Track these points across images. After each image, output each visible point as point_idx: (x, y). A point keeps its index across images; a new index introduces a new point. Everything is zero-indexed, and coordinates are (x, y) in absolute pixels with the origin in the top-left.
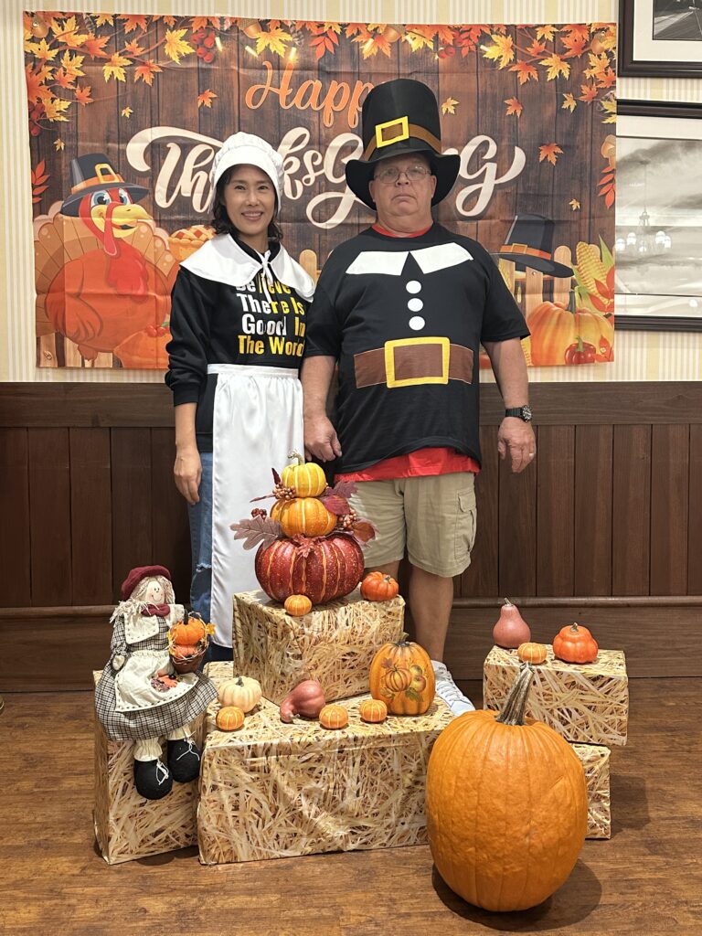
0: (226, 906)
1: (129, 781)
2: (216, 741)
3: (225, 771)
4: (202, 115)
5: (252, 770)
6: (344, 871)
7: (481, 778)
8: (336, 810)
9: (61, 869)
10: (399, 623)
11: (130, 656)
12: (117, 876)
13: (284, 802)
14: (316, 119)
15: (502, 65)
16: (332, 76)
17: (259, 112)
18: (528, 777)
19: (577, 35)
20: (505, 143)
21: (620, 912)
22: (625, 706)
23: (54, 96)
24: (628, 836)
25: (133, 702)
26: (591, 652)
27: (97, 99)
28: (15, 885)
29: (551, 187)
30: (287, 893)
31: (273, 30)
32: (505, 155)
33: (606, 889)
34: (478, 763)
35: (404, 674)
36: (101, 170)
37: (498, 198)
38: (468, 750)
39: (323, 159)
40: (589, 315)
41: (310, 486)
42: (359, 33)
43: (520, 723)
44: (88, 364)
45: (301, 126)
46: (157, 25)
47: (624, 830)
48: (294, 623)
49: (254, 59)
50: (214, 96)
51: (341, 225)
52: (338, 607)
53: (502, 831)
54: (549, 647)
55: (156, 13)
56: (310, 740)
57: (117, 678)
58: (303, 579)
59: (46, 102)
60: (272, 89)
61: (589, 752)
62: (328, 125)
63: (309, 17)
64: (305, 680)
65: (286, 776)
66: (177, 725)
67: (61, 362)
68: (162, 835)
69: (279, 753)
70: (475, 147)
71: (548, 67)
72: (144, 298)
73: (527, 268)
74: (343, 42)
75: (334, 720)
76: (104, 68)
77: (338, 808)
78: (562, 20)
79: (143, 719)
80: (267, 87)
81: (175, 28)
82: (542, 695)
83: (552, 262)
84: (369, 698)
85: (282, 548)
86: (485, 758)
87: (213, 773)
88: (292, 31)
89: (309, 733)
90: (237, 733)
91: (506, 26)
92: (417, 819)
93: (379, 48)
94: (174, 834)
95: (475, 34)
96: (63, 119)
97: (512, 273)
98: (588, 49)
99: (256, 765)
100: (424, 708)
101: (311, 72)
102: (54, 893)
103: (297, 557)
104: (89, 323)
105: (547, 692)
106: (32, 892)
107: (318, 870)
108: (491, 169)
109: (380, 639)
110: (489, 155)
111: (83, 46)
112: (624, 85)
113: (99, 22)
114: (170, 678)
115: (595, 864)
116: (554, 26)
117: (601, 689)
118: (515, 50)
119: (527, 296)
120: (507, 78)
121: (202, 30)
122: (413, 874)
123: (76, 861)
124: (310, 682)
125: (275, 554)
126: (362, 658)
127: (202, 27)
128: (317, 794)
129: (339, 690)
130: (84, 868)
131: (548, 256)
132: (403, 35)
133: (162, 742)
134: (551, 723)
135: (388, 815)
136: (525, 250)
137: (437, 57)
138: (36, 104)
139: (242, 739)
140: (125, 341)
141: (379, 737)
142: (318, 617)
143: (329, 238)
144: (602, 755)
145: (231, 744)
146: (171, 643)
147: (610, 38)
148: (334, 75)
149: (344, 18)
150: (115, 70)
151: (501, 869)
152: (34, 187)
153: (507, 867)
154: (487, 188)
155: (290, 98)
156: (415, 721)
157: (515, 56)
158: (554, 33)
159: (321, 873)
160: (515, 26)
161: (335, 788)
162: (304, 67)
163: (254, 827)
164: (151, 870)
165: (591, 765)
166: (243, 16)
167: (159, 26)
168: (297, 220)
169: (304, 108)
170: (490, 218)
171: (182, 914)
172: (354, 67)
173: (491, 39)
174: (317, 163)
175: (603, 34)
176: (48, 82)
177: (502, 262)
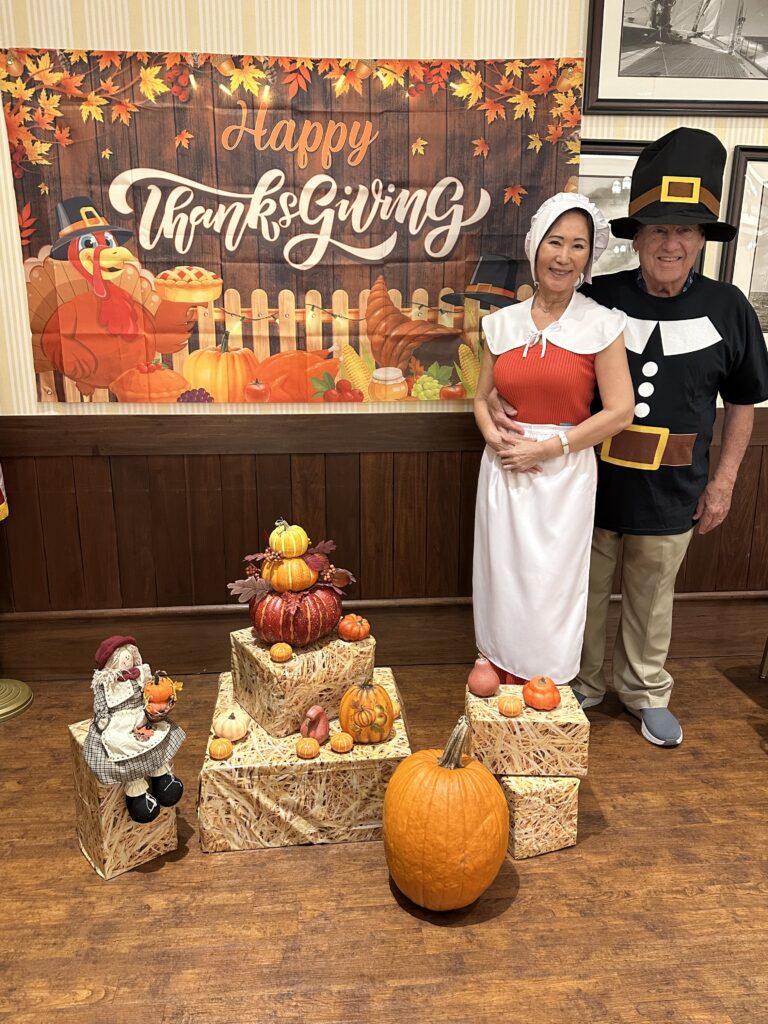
0: (212, 902)
5: (239, 786)
8: (306, 816)
10: (370, 658)
14: (290, 160)
15: (471, 104)
16: (306, 116)
17: (235, 154)
20: (471, 185)
23: (34, 138)
25: (122, 753)
27: (77, 141)
28: (47, 884)
29: (515, 228)
31: (246, 67)
32: (471, 198)
35: (369, 712)
36: (86, 213)
37: (464, 240)
39: (298, 201)
42: (331, 69)
44: (86, 399)
45: (276, 168)
46: (131, 62)
49: (228, 98)
50: (191, 137)
51: (316, 266)
55: (130, 49)
57: (103, 736)
59: (27, 144)
60: (246, 129)
62: (302, 167)
63: (281, 52)
67: (61, 397)
70: (442, 189)
71: (516, 104)
72: (134, 337)
73: (492, 305)
74: (315, 79)
76: (82, 107)
78: (531, 54)
79: (131, 765)
80: (242, 128)
81: (149, 65)
88: (264, 67)
91: (476, 61)
93: (350, 85)
95: (445, 70)
96: (45, 162)
97: (476, 311)
98: (554, 88)
99: (242, 783)
101: (284, 112)
102: (78, 891)
104: (84, 361)
106: (62, 891)
108: (458, 210)
110: (453, 199)
111: (59, 85)
112: (589, 124)
113: (73, 59)
116: (522, 61)
118: (484, 88)
120: (475, 117)
121: (176, 67)
127: (176, 64)
128: (291, 804)
131: (512, 294)
132: (374, 71)
133: (147, 779)
136: (490, 289)
137: (407, 95)
138: (17, 145)
140: (119, 378)
141: (341, 763)
143: (305, 279)
147: (577, 75)
148: (309, 114)
149: (316, 54)
150: (91, 110)
152: (22, 230)
154: (454, 230)
155: (265, 139)
157: (484, 94)
158: (522, 68)
160: (485, 62)
161: (306, 799)
162: (277, 106)
166: (216, 52)
167: (133, 63)
168: (275, 261)
169: (278, 149)
170: (457, 259)
171: (177, 910)
172: (326, 106)
173: (461, 76)
174: (293, 205)
175: (570, 70)
176: (27, 124)
177: (467, 301)
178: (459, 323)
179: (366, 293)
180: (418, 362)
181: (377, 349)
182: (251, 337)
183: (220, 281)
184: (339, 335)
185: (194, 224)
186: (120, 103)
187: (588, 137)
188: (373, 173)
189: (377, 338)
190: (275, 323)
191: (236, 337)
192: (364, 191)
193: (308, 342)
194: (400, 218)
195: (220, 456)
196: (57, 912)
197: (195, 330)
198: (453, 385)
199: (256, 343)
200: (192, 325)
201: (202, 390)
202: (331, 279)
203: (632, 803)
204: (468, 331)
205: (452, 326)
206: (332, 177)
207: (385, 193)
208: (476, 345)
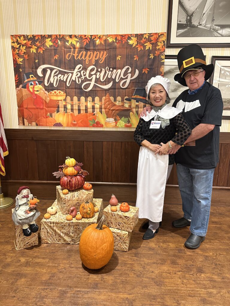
0: (37, 261)
4: (55, 61)
7: (87, 242)
9: (8, 248)
11: (20, 207)
14: (84, 62)
15: (133, 46)
17: (70, 60)
18: (97, 243)
20: (133, 68)
21: (118, 271)
23: (19, 57)
27: (30, 58)
29: (146, 80)
30: (51, 259)
31: (73, 38)
32: (133, 72)
36: (31, 76)
37: (131, 83)
39: (86, 73)
42: (95, 37)
43: (101, 229)
44: (30, 125)
45: (80, 64)
46: (43, 37)
47: (133, 249)
49: (68, 45)
50: (58, 56)
51: (90, 90)
55: (43, 34)
57: (17, 212)
59: (17, 59)
60: (73, 54)
62: (87, 64)
63: (82, 33)
67: (24, 125)
68: (29, 244)
70: (125, 69)
71: (146, 46)
72: (43, 109)
73: (139, 102)
74: (91, 40)
76: (31, 49)
78: (151, 32)
79: (23, 221)
81: (48, 38)
83: (146, 100)
86: (89, 238)
88: (78, 38)
91: (135, 34)
93: (100, 42)
94: (31, 243)
95: (126, 37)
96: (21, 63)
97: (135, 103)
98: (157, 41)
99: (51, 225)
101: (83, 49)
102: (4, 254)
104: (30, 115)
108: (130, 75)
110: (129, 72)
111: (25, 44)
112: (168, 51)
113: (29, 37)
114: (29, 211)
115: (120, 258)
116: (149, 34)
117: (127, 219)
118: (137, 41)
119: (139, 109)
121: (55, 38)
131: (145, 98)
132: (107, 38)
133: (28, 225)
136: (139, 97)
137: (116, 44)
138: (15, 59)
140: (38, 119)
143: (88, 94)
144: (126, 234)
146: (29, 204)
147: (164, 37)
148: (89, 50)
149: (92, 34)
150: (33, 50)
152: (15, 81)
153: (91, 262)
154: (128, 81)
155: (77, 56)
157: (137, 43)
158: (149, 36)
160: (138, 34)
162: (81, 48)
165: (123, 236)
166: (65, 34)
168: (80, 89)
169: (81, 59)
170: (129, 89)
171: (27, 262)
172: (94, 47)
173: (131, 38)
174: (84, 74)
175: (162, 36)
176: (17, 54)
177: (132, 100)
178: (130, 106)
179: (104, 98)
180: (119, 117)
181: (107, 113)
182: (73, 109)
183: (65, 94)
184: (96, 109)
185: (59, 79)
186: (40, 48)
188: (106, 65)
189: (107, 110)
190: (79, 105)
191: (69, 109)
192: (104, 70)
193: (88, 111)
194: (113, 77)
195: (65, 141)
197: (58, 107)
198: (128, 123)
199: (74, 111)
200: (57, 106)
201: (60, 123)
202: (95, 94)
203: (165, 246)
204: (132, 108)
205: (128, 107)
206: (95, 66)
207: (109, 70)
208: (135, 112)
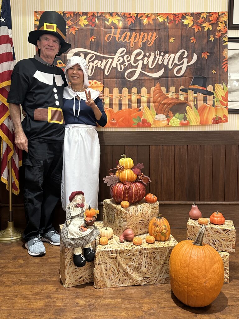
0: (104, 303)
1: (72, 261)
2: (100, 248)
3: (103, 258)
4: (91, 44)
5: (111, 258)
6: (141, 292)
7: (189, 263)
8: (138, 272)
9: (50, 289)
10: (157, 210)
11: (72, 220)
12: (68, 292)
13: (122, 269)
14: (128, 45)
15: (189, 27)
16: (134, 31)
17: (110, 43)
18: (205, 263)
19: (214, 16)
20: (190, 52)
21: (235, 308)
22: (235, 239)
24: (235, 282)
25: (73, 235)
26: (223, 221)
28: (36, 294)
29: (205, 67)
30: (123, 298)
31: (114, 16)
32: (190, 56)
33: (229, 300)
34: (188, 258)
35: (160, 228)
36: (59, 62)
38: (184, 254)
39: (130, 58)
40: (220, 107)
41: (129, 165)
42: (142, 16)
43: (201, 245)
45: (123, 47)
47: (234, 280)
48: (124, 210)
49: (108, 26)
50: (95, 38)
51: (136, 79)
52: (138, 205)
53: (196, 281)
54: (208, 219)
55: (77, 11)
56: (130, 249)
57: (68, 228)
58: (127, 196)
60: (114, 35)
61: (222, 254)
62: (132, 47)
63: (126, 11)
64: (127, 229)
65: (122, 261)
66: (87, 243)
68: (82, 279)
69: (120, 253)
70: (180, 54)
71: (205, 26)
73: (198, 93)
74: (137, 19)
75: (138, 242)
77: (139, 271)
78: (209, 11)
79: (77, 241)
81: (83, 16)
82: (206, 235)
83: (206, 91)
84: (148, 235)
85: (120, 186)
86: (190, 257)
87: (99, 259)
88: (120, 16)
89: (129, 246)
90: (106, 246)
91: (191, 13)
92: (165, 275)
93: (149, 21)
94: (86, 278)
95: (180, 16)
97: (192, 95)
98: (218, 20)
99: (113, 256)
100: (167, 239)
101: (126, 30)
102: (48, 297)
103: (125, 188)
105: (208, 234)
106: (42, 297)
107: (133, 291)
108: (186, 60)
109: (151, 216)
110: (184, 57)
112: (230, 32)
114: (85, 227)
115: (225, 291)
116: (207, 13)
117: (227, 233)
118: (194, 21)
119: (198, 102)
120: (191, 30)
121: (91, 16)
122: (164, 293)
123: (55, 286)
124: (129, 229)
125: (117, 187)
126: (146, 221)
128: (132, 266)
129: (138, 232)
130: (57, 289)
131: (205, 89)
132: (157, 17)
133: (82, 248)
134: (209, 244)
135: (155, 273)
136: (197, 87)
137: (168, 24)
139: (108, 248)
141: (153, 248)
142: (132, 208)
143: (132, 84)
144: (227, 255)
145: (105, 250)
146: (85, 216)
147: (225, 17)
149: (137, 11)
151: (196, 293)
153: (198, 293)
154: (184, 67)
155: (120, 38)
156: (164, 243)
157: (194, 23)
158: (207, 15)
159: (134, 292)
160: (194, 13)
161: (138, 264)
162: (124, 28)
163: (112, 276)
164: (79, 290)
165: (223, 258)
166: (104, 12)
167: (77, 15)
168: (122, 78)
169: (124, 41)
170: (185, 76)
171: (90, 305)
172: (140, 27)
173: (186, 18)
174: (128, 59)
175: (223, 15)
177: (189, 91)
178: (186, 99)
179: (153, 89)
180: (171, 112)
181: (157, 108)
182: (112, 104)
183: (103, 85)
184: (143, 103)
185: (95, 66)
187: (230, 36)
188: (156, 49)
189: (157, 104)
190: (121, 99)
191: (107, 104)
192: (153, 55)
193: (132, 106)
194: (165, 63)
196: (40, 304)
198: (185, 120)
199: (114, 106)
202: (141, 84)
204: (190, 101)
205: (184, 100)
206: (142, 50)
207: (160, 55)
208: (193, 106)
